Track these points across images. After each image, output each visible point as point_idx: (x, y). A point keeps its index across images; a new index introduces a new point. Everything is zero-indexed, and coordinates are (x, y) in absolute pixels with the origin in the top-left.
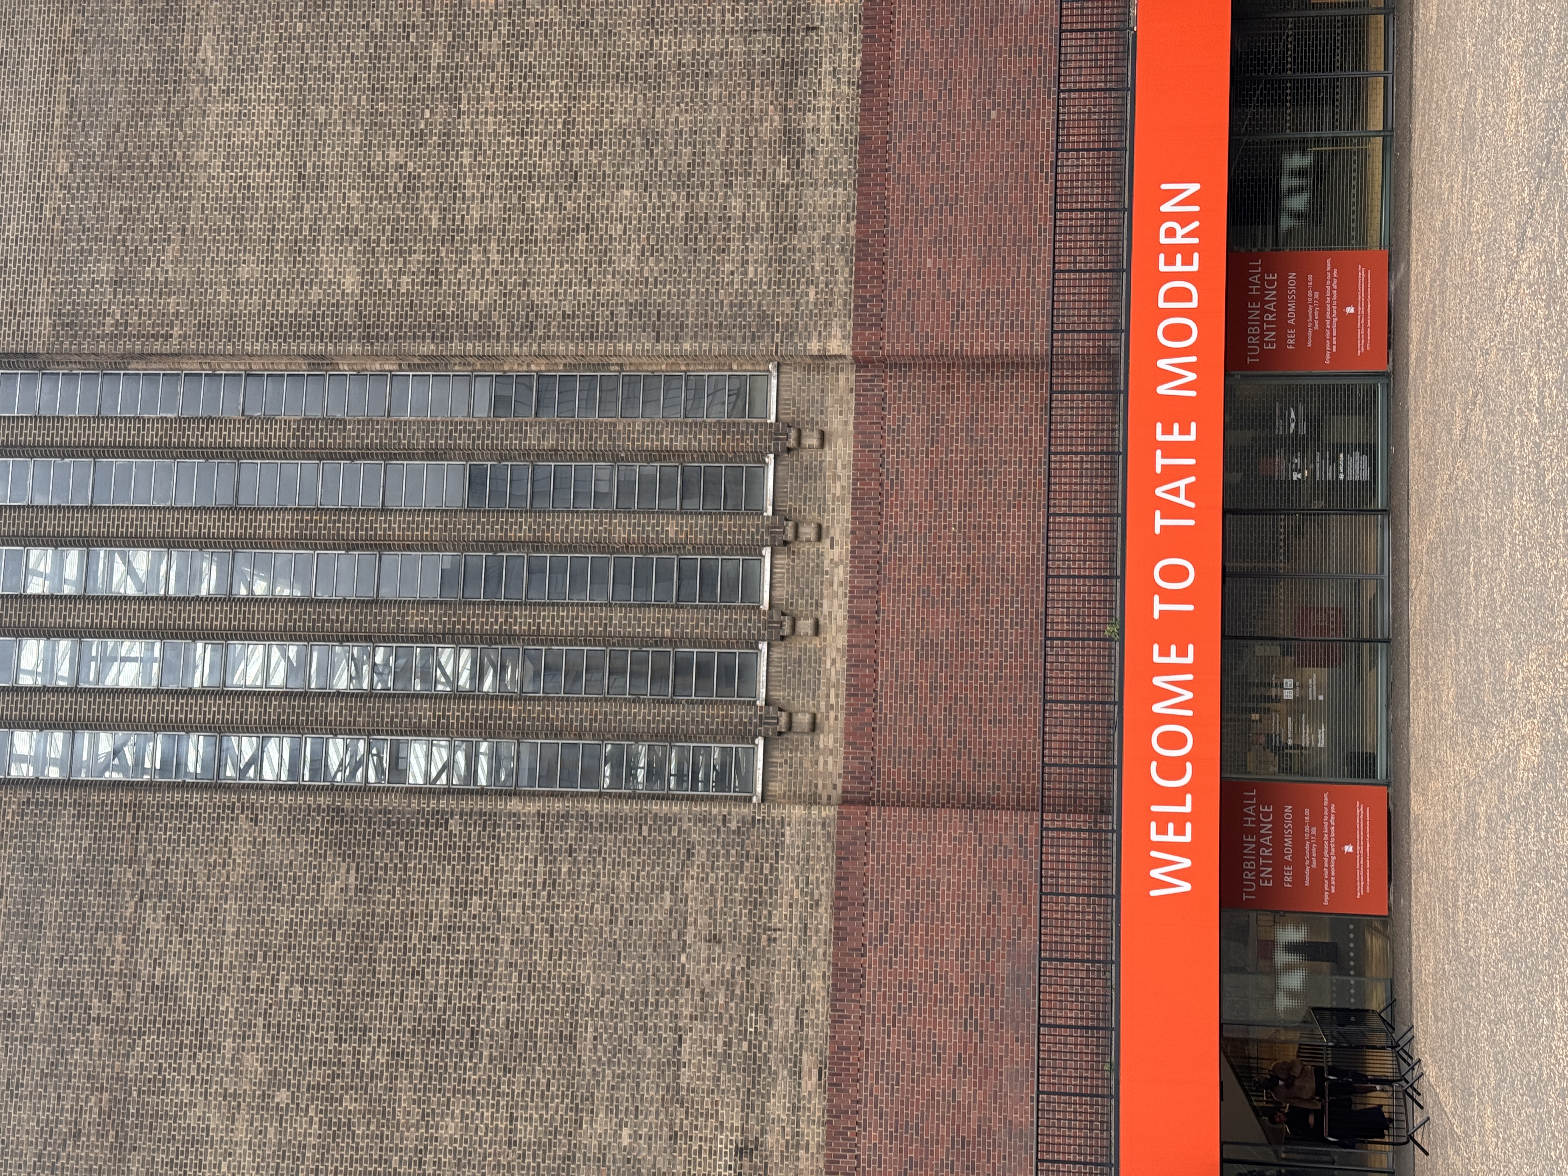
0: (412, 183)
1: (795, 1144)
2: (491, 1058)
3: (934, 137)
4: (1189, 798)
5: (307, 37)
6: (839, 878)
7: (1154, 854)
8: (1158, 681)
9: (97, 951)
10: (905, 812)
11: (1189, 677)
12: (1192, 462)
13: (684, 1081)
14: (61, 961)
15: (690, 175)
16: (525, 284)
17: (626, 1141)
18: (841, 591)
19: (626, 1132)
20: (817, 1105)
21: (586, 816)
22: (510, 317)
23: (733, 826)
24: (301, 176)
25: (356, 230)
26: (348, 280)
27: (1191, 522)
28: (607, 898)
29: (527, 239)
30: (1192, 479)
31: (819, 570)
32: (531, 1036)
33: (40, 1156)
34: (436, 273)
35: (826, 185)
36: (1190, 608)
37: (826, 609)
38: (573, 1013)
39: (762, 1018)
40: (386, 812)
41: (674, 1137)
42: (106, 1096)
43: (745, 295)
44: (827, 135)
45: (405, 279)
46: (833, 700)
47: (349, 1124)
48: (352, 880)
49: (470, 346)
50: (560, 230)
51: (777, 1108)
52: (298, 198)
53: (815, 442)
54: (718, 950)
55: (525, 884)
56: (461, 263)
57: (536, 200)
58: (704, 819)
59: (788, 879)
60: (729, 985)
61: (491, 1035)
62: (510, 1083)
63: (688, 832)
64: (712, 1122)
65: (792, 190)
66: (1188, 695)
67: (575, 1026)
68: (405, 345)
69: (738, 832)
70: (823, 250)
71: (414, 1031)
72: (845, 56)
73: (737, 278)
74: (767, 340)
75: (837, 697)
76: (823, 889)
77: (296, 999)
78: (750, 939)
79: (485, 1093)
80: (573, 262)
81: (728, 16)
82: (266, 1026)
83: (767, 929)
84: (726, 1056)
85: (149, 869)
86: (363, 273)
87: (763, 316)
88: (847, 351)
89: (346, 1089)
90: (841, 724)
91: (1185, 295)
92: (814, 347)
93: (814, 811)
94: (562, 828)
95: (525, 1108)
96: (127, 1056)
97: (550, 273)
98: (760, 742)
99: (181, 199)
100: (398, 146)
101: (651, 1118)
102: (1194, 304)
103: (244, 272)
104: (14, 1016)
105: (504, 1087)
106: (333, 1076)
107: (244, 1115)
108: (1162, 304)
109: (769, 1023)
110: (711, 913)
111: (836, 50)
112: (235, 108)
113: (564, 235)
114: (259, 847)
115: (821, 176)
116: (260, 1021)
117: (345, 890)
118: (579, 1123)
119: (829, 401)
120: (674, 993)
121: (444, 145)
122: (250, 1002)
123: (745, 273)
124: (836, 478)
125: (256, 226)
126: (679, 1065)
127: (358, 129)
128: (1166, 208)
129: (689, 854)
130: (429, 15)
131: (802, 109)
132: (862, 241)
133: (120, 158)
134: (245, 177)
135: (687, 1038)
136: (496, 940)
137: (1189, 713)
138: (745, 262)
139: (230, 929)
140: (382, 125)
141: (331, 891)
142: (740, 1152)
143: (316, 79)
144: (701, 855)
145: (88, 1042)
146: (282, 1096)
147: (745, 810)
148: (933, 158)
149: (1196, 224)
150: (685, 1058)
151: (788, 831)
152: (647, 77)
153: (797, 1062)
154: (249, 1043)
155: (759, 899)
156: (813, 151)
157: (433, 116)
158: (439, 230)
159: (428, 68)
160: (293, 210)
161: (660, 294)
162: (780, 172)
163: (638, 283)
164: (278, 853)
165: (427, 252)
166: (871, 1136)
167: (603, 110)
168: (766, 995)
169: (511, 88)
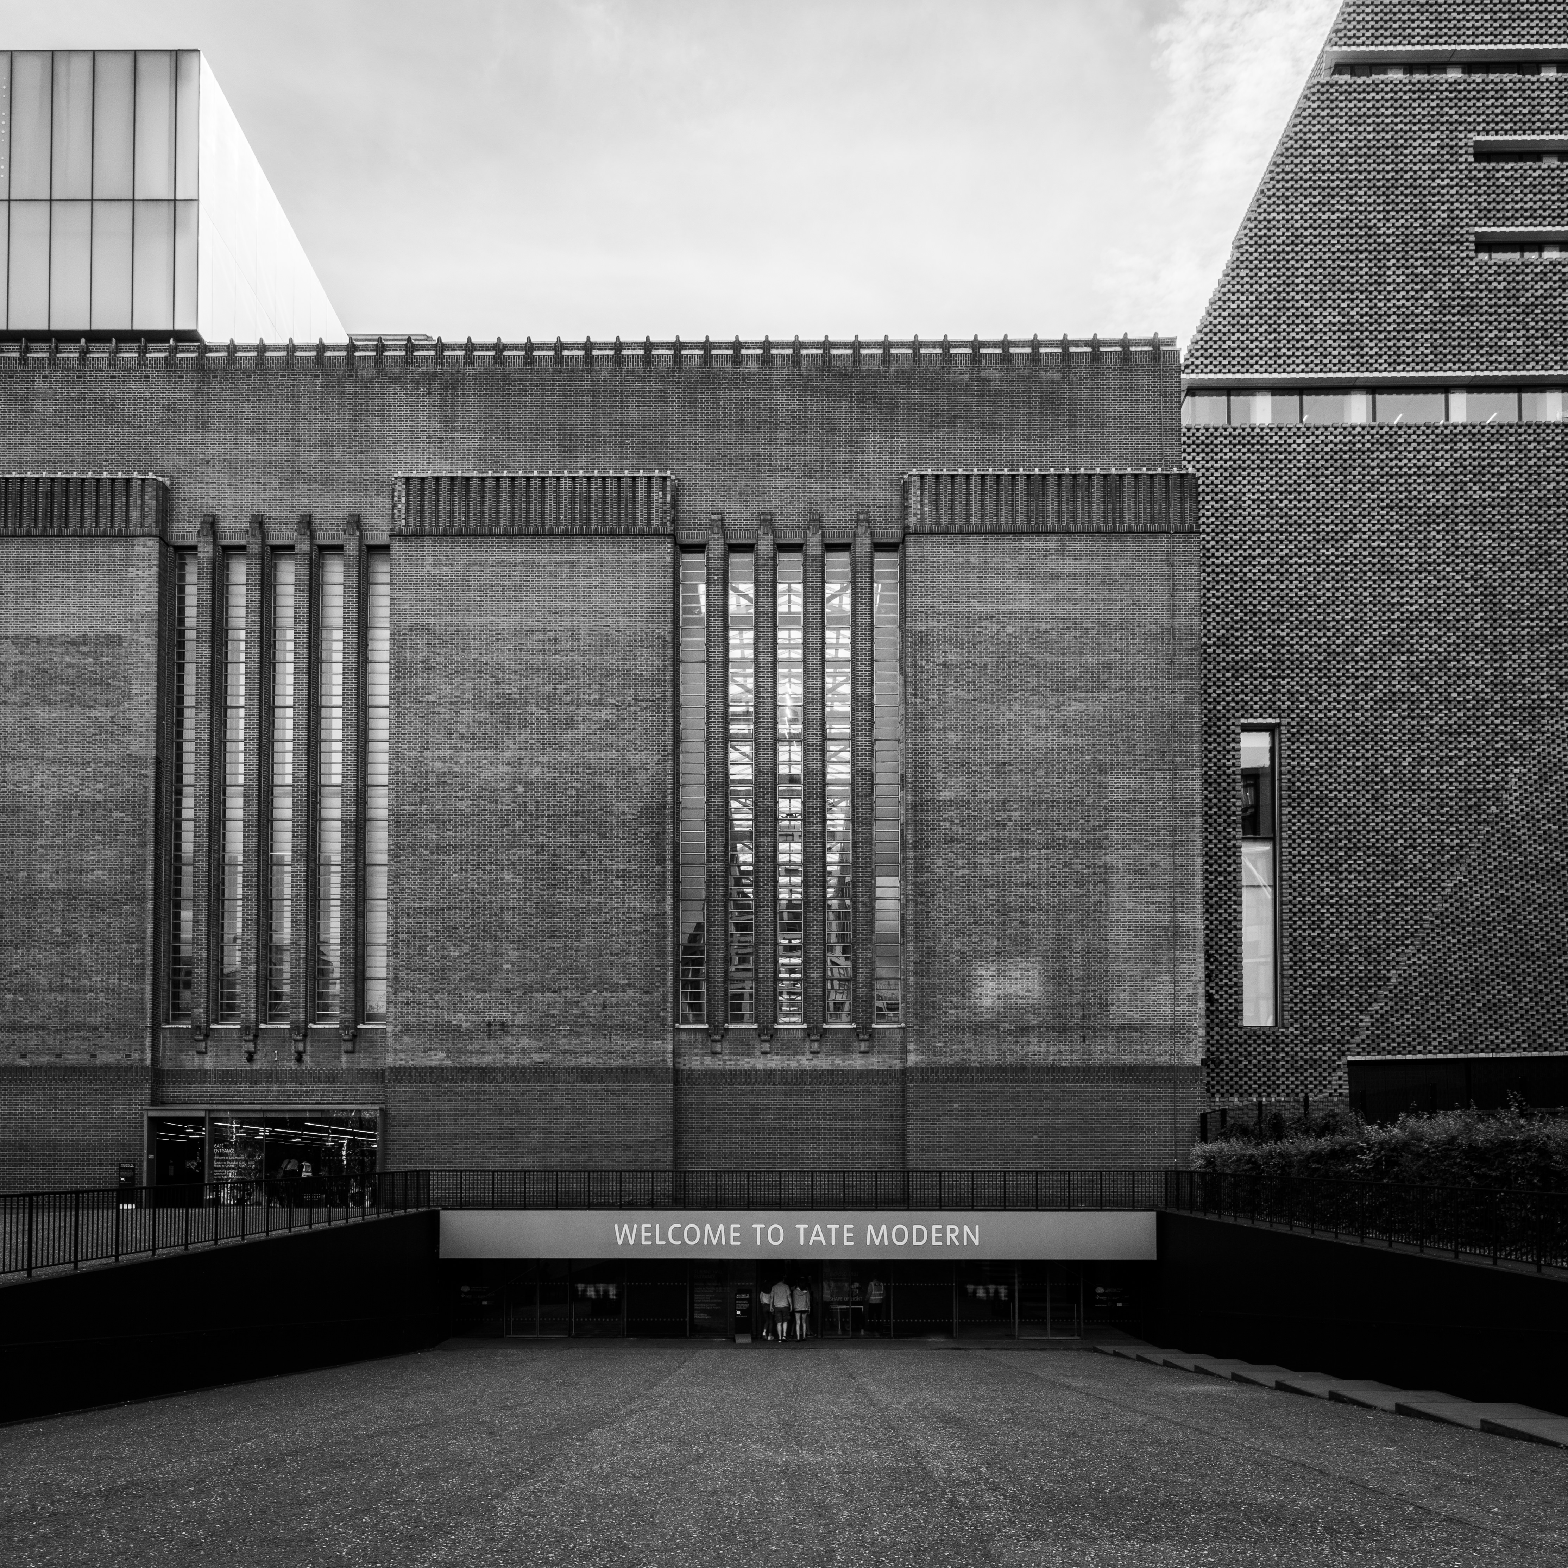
0: (1000, 825)
1: (507, 1052)
2: (542, 896)
3: (1024, 1106)
4: (663, 1243)
5: (1083, 762)
6: (636, 1069)
7: (635, 1226)
8: (721, 1227)
9: (590, 685)
10: (670, 1101)
11: (724, 1243)
12: (833, 1243)
13: (535, 995)
14: (584, 666)
15: (1004, 977)
16: (945, 890)
17: (505, 966)
18: (785, 1065)
19: (509, 966)
20: (526, 1061)
21: (665, 938)
22: (927, 883)
23: (662, 1014)
24: (1004, 763)
25: (975, 796)
26: (948, 793)
27: (801, 1242)
28: (623, 951)
29: (970, 890)
30: (824, 1243)
31: (795, 1053)
32: (554, 916)
33: (486, 664)
34: (951, 841)
35: (999, 1050)
36: (759, 1242)
37: (775, 1057)
38: (566, 936)
39: (567, 1033)
40: (664, 832)
41: (508, 991)
42: (517, 696)
43: (940, 1009)
44: (1026, 1049)
45: (948, 824)
46: (728, 1062)
47: (508, 825)
48: (629, 817)
49: (911, 862)
50: (975, 908)
51: (524, 1042)
52: (993, 763)
53: (862, 1049)
54: (600, 1009)
55: (629, 907)
56: (957, 855)
57: (991, 894)
58: (664, 1000)
59: (636, 1043)
60: (582, 1015)
61: (554, 895)
62: (531, 906)
63: (658, 991)
64: (516, 1009)
65: (996, 1032)
66: (715, 1242)
67: (560, 938)
68: (911, 826)
69: (658, 1017)
70: (963, 1050)
71: (554, 855)
72: (1069, 1058)
73: (949, 1004)
74: (915, 1022)
75: (730, 1065)
76: (631, 1061)
77: (569, 792)
78: (605, 1025)
79: (525, 893)
80: (957, 916)
81: (1092, 994)
82: (555, 778)
83: (610, 1033)
84: (548, 1015)
85: (632, 709)
86: (951, 801)
87: (928, 1019)
88: (910, 1064)
89: (525, 822)
90: (716, 1067)
92: (911, 1047)
93: (670, 1055)
94: (658, 925)
95: (519, 915)
96: (537, 706)
97: (951, 903)
98: (706, 1026)
99: (992, 697)
100: (1022, 816)
101: (517, 979)
102: (915, 1243)
103: (951, 736)
104: (556, 643)
105: (528, 903)
106: (531, 815)
107: (511, 770)
108: (916, 1227)
109: (565, 1036)
110: (617, 1004)
111: (1072, 1052)
112: (1043, 724)
113: (972, 910)
114: (644, 766)
115: (1003, 1047)
116: (557, 774)
117: (624, 814)
118: (513, 942)
119: (886, 1056)
120: (577, 987)
121: (1022, 841)
122: (566, 768)
123: (951, 1009)
124: (844, 1060)
125: (977, 740)
126: (543, 992)
127: (1031, 794)
128: (966, 1229)
129: (646, 992)
130: (1094, 830)
131: (1040, 1037)
132: (968, 1070)
133: (1015, 661)
134: (1004, 732)
135: (556, 995)
136: (601, 894)
137: (706, 1242)
138: (957, 1008)
139: (603, 755)
140: (1033, 806)
141: (623, 806)
142: (502, 1024)
143: (1059, 769)
144: (646, 998)
145: (544, 684)
146: (520, 789)
147: (670, 1020)
148: (1012, 1106)
149: (956, 1243)
150: (546, 994)
151: (660, 1042)
152: (1059, 951)
153: (547, 1051)
154: (546, 769)
155: (626, 1030)
156: (1017, 1042)
157: (1038, 835)
158: (975, 841)
159: (1065, 831)
160: (986, 760)
161: (940, 963)
162: (1007, 1026)
163: (946, 951)
164: (642, 777)
165: (963, 836)
166: (513, 1089)
167: (1041, 928)
168: (578, 1035)
169: (1054, 877)
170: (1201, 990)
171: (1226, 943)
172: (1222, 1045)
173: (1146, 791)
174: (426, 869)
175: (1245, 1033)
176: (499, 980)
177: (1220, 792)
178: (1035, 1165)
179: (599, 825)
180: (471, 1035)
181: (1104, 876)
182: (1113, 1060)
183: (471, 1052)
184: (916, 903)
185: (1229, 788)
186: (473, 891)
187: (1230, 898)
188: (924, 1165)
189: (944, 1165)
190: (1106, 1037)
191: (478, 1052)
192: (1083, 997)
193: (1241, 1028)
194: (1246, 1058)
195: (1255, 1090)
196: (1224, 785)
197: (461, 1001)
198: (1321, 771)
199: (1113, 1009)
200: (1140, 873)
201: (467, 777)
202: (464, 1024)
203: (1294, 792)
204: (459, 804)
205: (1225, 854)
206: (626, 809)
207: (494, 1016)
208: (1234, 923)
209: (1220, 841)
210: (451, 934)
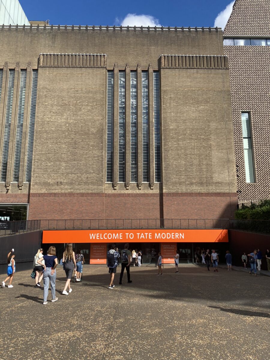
0: (185, 134)
1: (62, 189)
2: (72, 151)
3: (193, 203)
4: (102, 238)
5: (204, 120)
6: (95, 193)
7: (95, 234)
8: (117, 234)
9: (85, 101)
11: (118, 238)
12: (146, 238)
13: (69, 175)
14: (84, 97)
15: (187, 171)
16: (172, 150)
17: (62, 168)
18: (133, 192)
20: (67, 192)
22: (167, 148)
23: (102, 180)
24: (185, 120)
25: (178, 128)
26: (172, 127)
27: (138, 238)
28: (92, 164)
29: (178, 150)
30: (144, 238)
31: (135, 189)
32: (75, 155)
33: (60, 96)
34: (173, 138)
36: (127, 238)
37: (130, 190)
38: (78, 161)
41: (63, 174)
42: (67, 103)
43: (171, 178)
44: (193, 188)
45: (172, 134)
46: (118, 192)
47: (64, 133)
50: (179, 154)
51: (66, 187)
52: (182, 120)
53: (152, 188)
54: (86, 178)
55: (94, 154)
56: (174, 141)
57: (183, 151)
58: (102, 176)
59: (95, 187)
60: (81, 180)
61: (75, 150)
62: (69, 153)
63: (101, 174)
64: (65, 179)
65: (185, 184)
66: (116, 238)
67: (76, 161)
69: (101, 180)
70: (177, 188)
71: (75, 141)
73: (173, 177)
74: (165, 182)
75: (119, 192)
76: (94, 191)
77: (79, 126)
78: (87, 182)
79: (68, 150)
80: (175, 156)
81: (208, 175)
83: (89, 184)
84: (73, 180)
85: (95, 107)
86: (173, 129)
87: (168, 181)
88: (164, 192)
90: (115, 193)
91: (169, 236)
92: (164, 188)
93: (103, 190)
94: (101, 158)
95: (66, 155)
96: (72, 106)
97: (173, 153)
99: (182, 105)
100: (190, 132)
101: (65, 171)
102: (168, 238)
103: (172, 114)
104: (77, 91)
107: (65, 121)
108: (167, 234)
109: (77, 185)
110: (91, 177)
111: (204, 189)
112: (194, 111)
113: (178, 154)
114: (98, 120)
115: (187, 188)
116: (77, 122)
117: (93, 131)
118: (64, 162)
120: (80, 173)
122: (79, 120)
124: (147, 191)
125: (179, 115)
127: (192, 127)
128: (180, 234)
129: (98, 174)
130: (207, 136)
131: (196, 185)
132: (178, 193)
133: (187, 97)
134: (185, 113)
135: (75, 175)
136: (87, 150)
137: (113, 238)
138: (175, 178)
139: (88, 117)
140: (192, 130)
141: (93, 129)
142: (61, 182)
143: (198, 121)
144: (98, 176)
145: (74, 101)
146: (67, 125)
148: (190, 203)
149: (178, 238)
150: (72, 175)
151: (101, 187)
152: (200, 164)
153: (72, 189)
154: (74, 120)
155: (92, 183)
156: (190, 187)
157: (194, 137)
158: (178, 138)
159: (200, 136)
160: (181, 119)
161: (171, 167)
162: (187, 182)
163: (172, 164)
164: (98, 123)
165: (176, 137)
166: (63, 199)
167: (195, 159)
168: (80, 185)
169: (198, 147)
170: (235, 174)
171: (241, 162)
172: (241, 188)
173: (219, 127)
174: (43, 144)
175: (247, 184)
176: (60, 172)
177: (237, 127)
178: (196, 218)
179: (87, 134)
180: (53, 185)
181: (210, 147)
182: (215, 191)
183: (52, 189)
184: (165, 153)
185: (239, 126)
186: (55, 149)
187: (241, 152)
188: (168, 218)
189: (173, 218)
190: (213, 186)
191: (54, 189)
192: (206, 175)
193: (246, 183)
194: (247, 191)
195: (250, 199)
196: (238, 125)
197: (50, 176)
198: (261, 122)
199: (214, 178)
200: (219, 146)
201: (55, 122)
202: (51, 182)
203: (255, 127)
204: (52, 128)
205: (239, 141)
206: (94, 130)
207: (59, 180)
208: (242, 158)
209: (238, 138)
210: (49, 160)
